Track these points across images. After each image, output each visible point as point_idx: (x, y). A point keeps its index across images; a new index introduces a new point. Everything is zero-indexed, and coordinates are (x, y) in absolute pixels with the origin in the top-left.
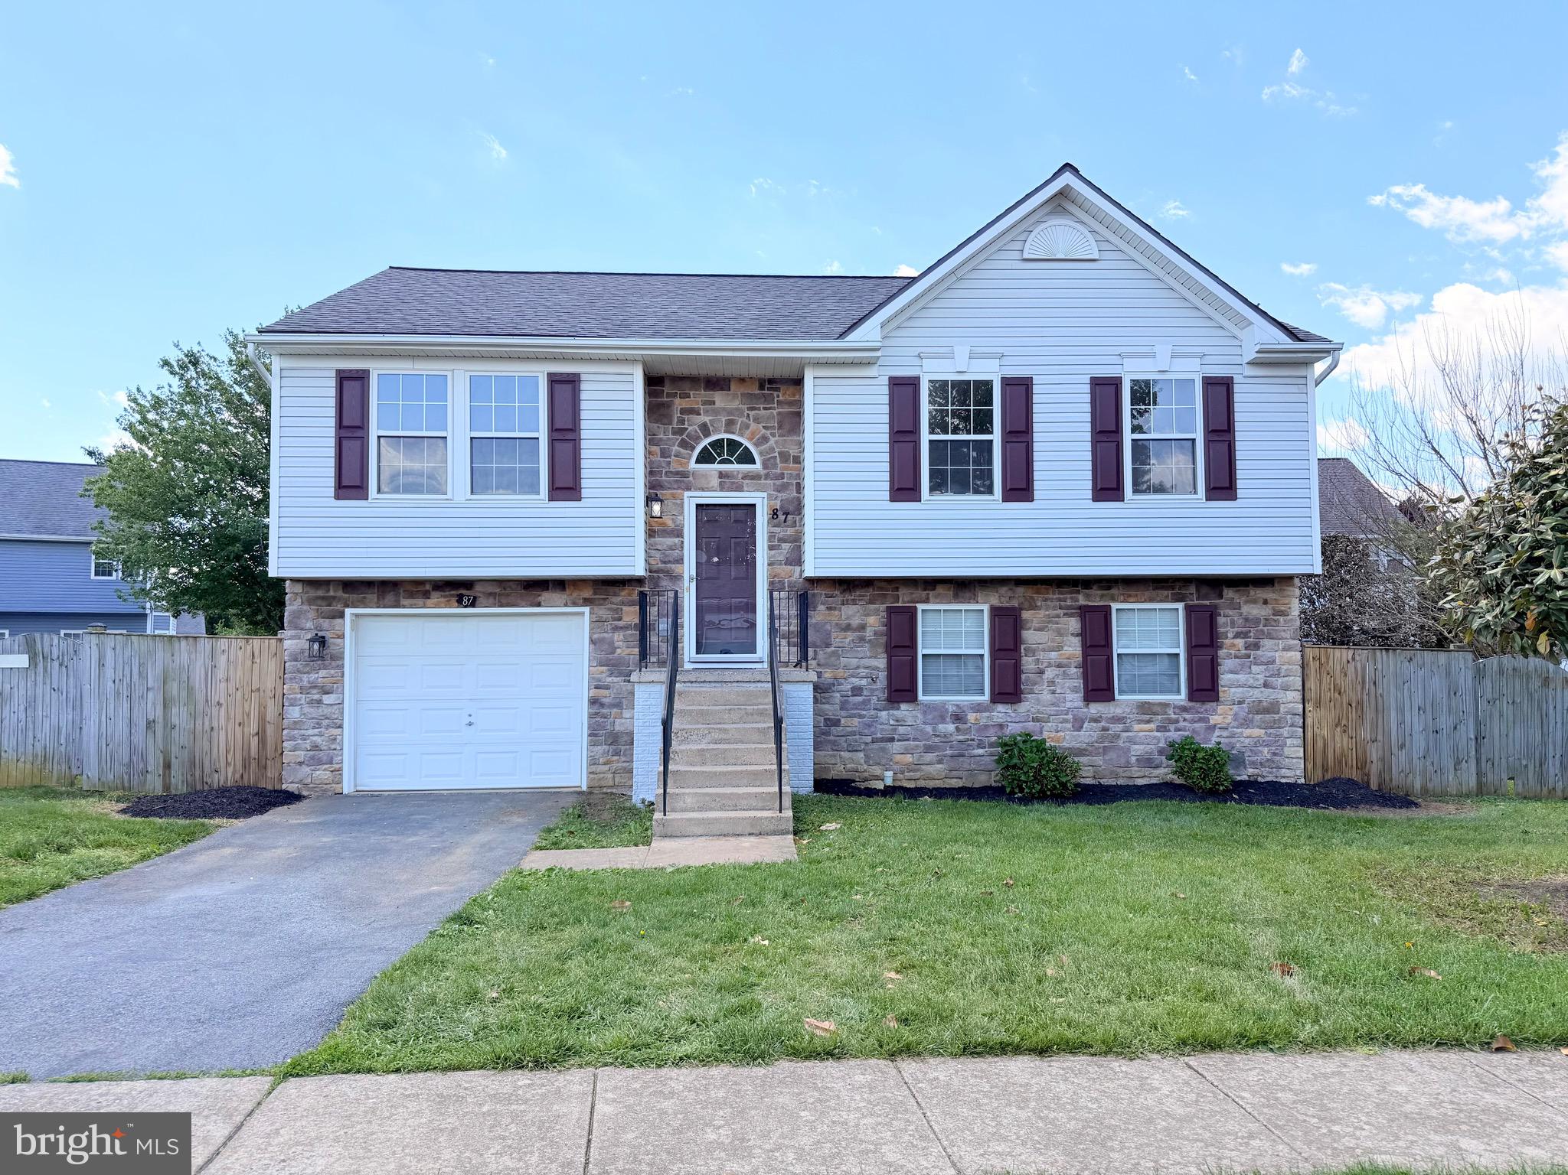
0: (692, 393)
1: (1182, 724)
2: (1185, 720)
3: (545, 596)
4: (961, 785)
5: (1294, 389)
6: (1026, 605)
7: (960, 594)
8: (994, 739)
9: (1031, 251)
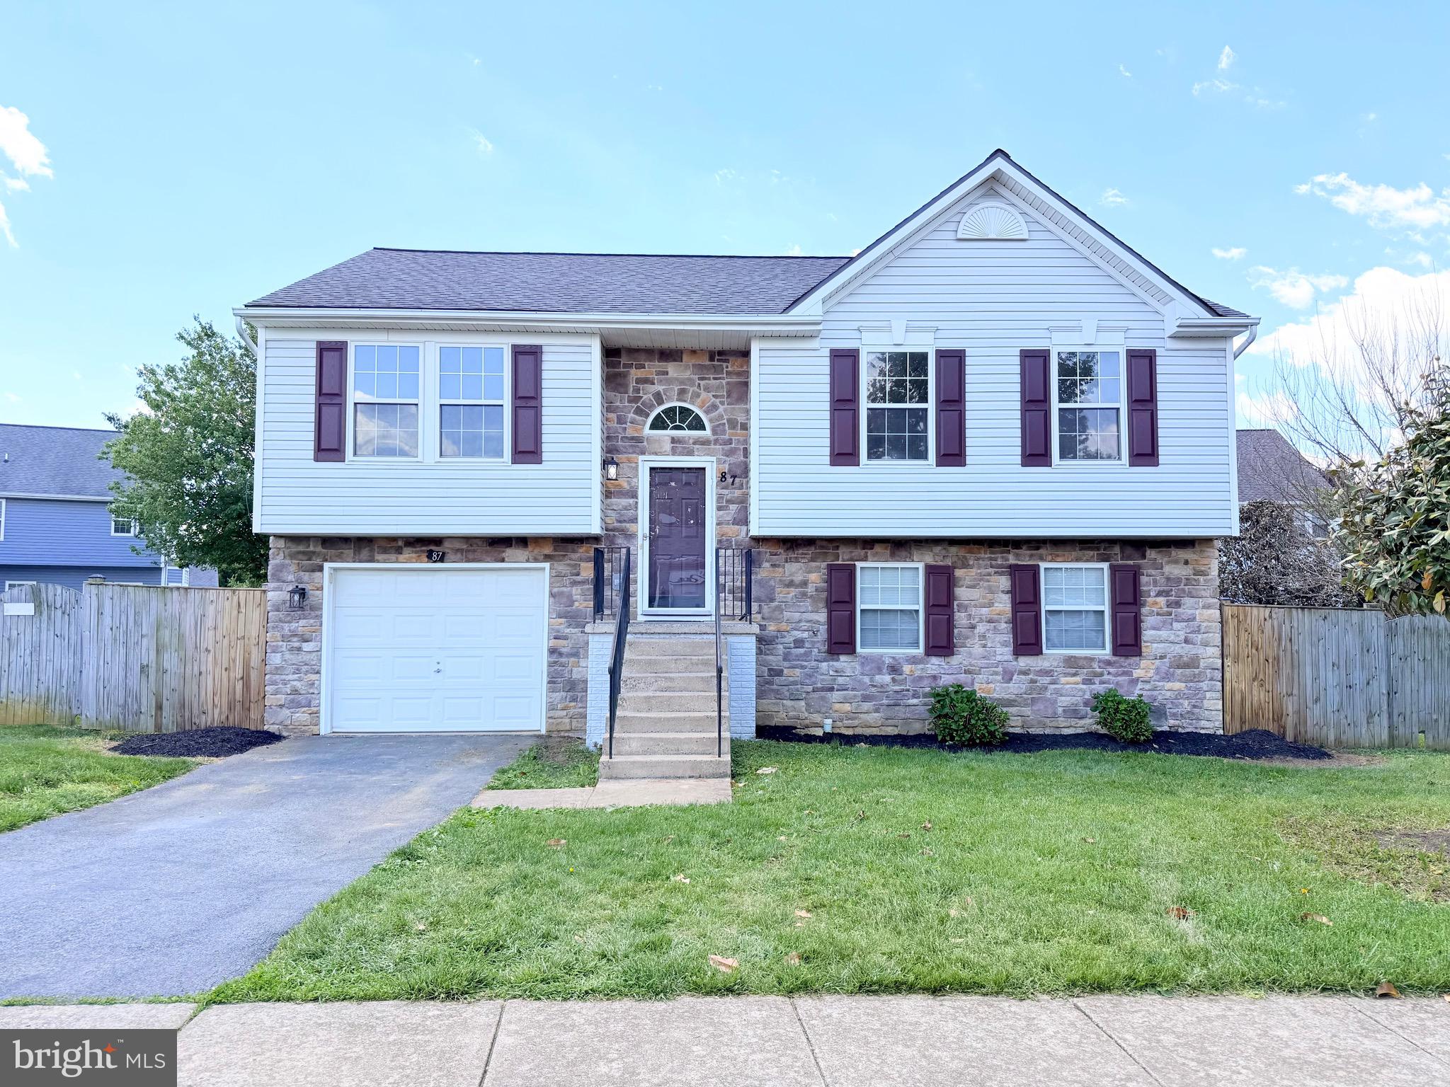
0: (646, 364)
1: (1106, 677)
2: (1109, 673)
3: (509, 552)
4: (896, 733)
5: (1214, 361)
6: (959, 563)
7: (897, 553)
8: (928, 689)
9: (964, 232)
